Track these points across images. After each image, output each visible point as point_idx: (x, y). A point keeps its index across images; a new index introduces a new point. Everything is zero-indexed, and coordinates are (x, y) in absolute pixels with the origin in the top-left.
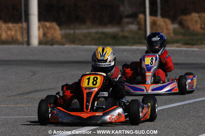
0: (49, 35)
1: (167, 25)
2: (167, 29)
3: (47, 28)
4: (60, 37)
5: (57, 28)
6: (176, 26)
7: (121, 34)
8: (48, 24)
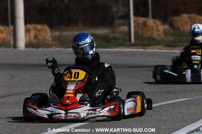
0: (40, 37)
1: (157, 26)
2: (158, 30)
3: (39, 31)
4: (51, 39)
5: (48, 30)
6: (167, 27)
7: (111, 35)
8: (39, 27)
